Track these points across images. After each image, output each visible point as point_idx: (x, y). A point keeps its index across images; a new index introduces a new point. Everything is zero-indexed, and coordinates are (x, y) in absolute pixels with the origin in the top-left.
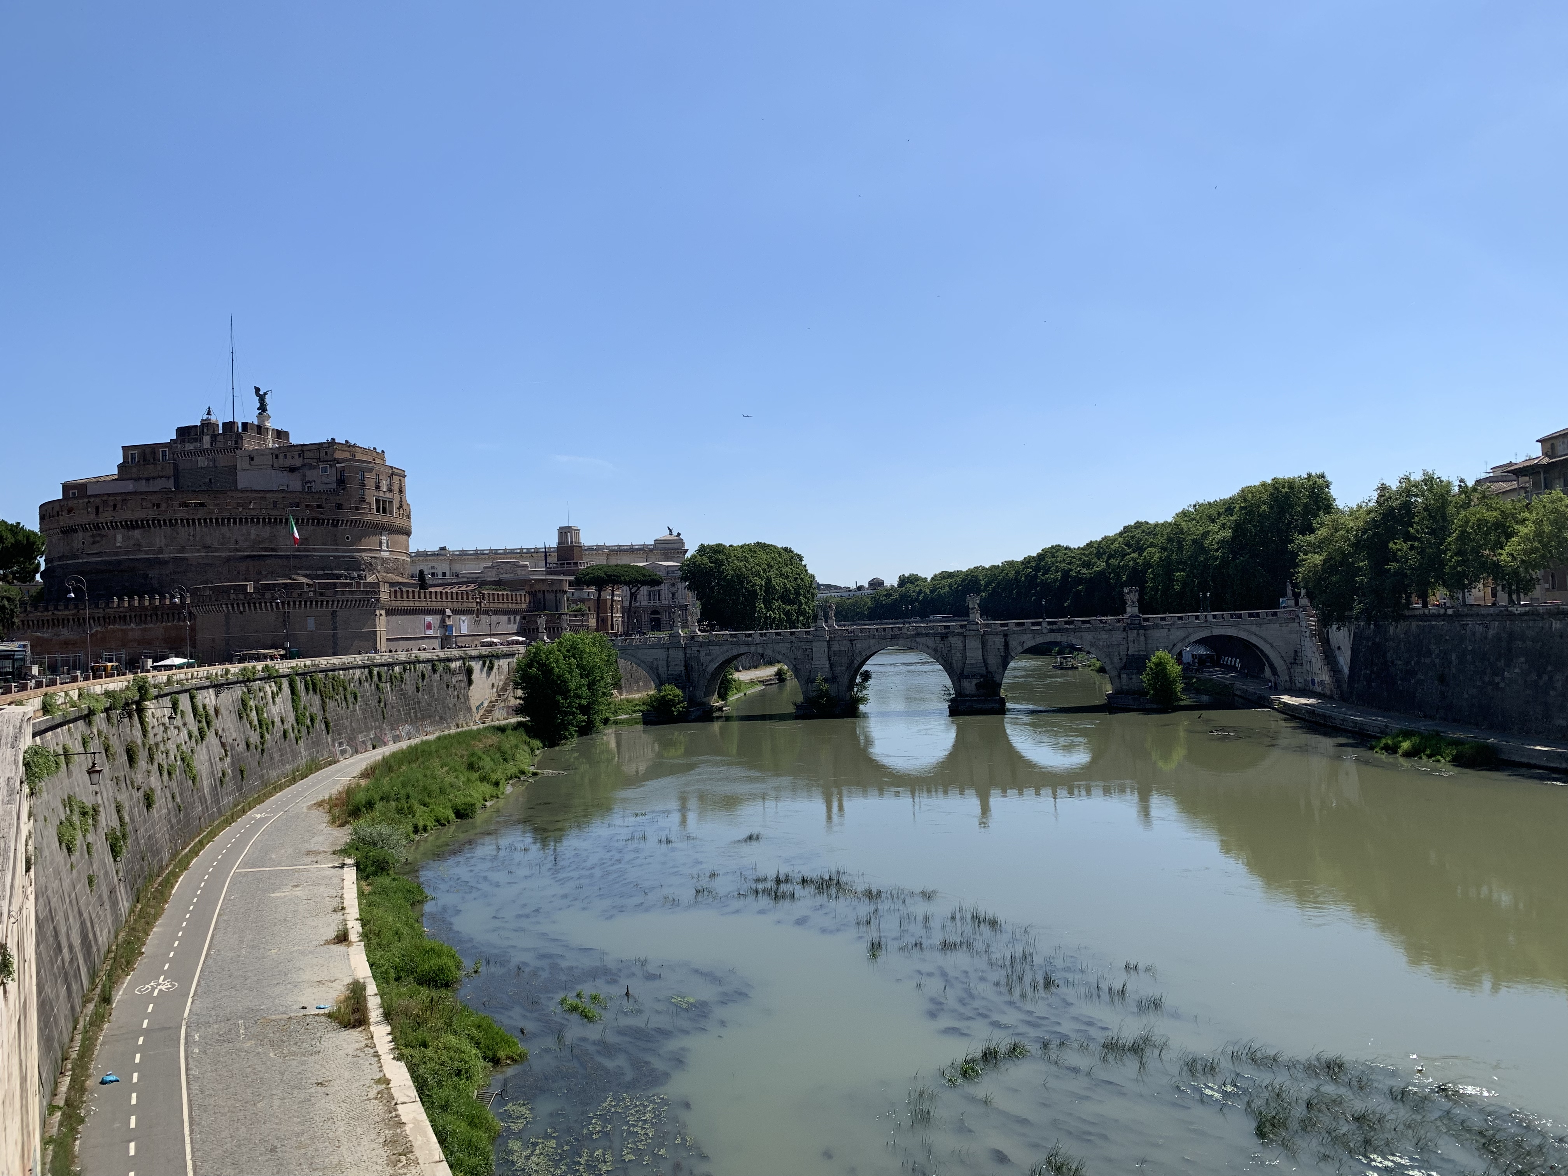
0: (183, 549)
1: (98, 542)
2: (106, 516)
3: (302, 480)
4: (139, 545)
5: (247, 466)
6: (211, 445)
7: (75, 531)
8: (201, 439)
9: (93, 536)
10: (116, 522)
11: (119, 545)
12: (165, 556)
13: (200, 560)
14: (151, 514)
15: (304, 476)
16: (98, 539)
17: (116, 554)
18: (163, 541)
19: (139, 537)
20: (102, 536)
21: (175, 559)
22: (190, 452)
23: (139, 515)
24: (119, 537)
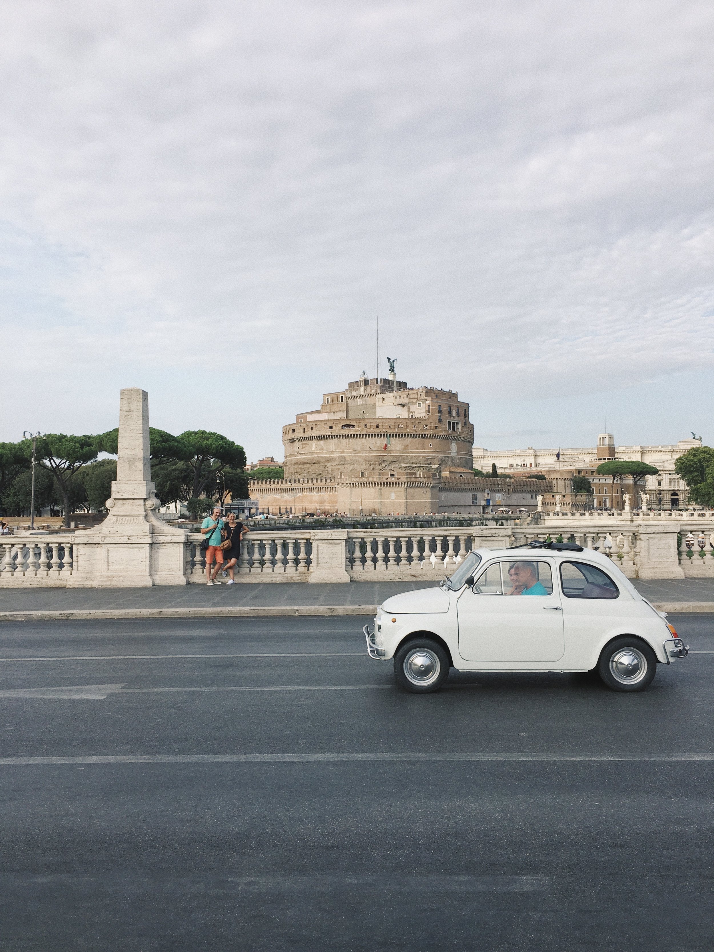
0: (343, 452)
1: (305, 447)
2: (308, 434)
3: (408, 412)
4: (322, 449)
5: (381, 404)
6: (364, 393)
7: (295, 441)
8: (359, 389)
9: (302, 444)
10: (312, 437)
11: (313, 449)
12: (335, 455)
13: (351, 458)
14: (328, 432)
15: (409, 409)
16: (305, 446)
17: (312, 454)
18: (334, 447)
19: (323, 445)
20: (306, 444)
21: (339, 457)
22: (354, 397)
23: (323, 433)
24: (314, 445)
